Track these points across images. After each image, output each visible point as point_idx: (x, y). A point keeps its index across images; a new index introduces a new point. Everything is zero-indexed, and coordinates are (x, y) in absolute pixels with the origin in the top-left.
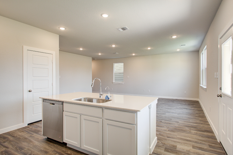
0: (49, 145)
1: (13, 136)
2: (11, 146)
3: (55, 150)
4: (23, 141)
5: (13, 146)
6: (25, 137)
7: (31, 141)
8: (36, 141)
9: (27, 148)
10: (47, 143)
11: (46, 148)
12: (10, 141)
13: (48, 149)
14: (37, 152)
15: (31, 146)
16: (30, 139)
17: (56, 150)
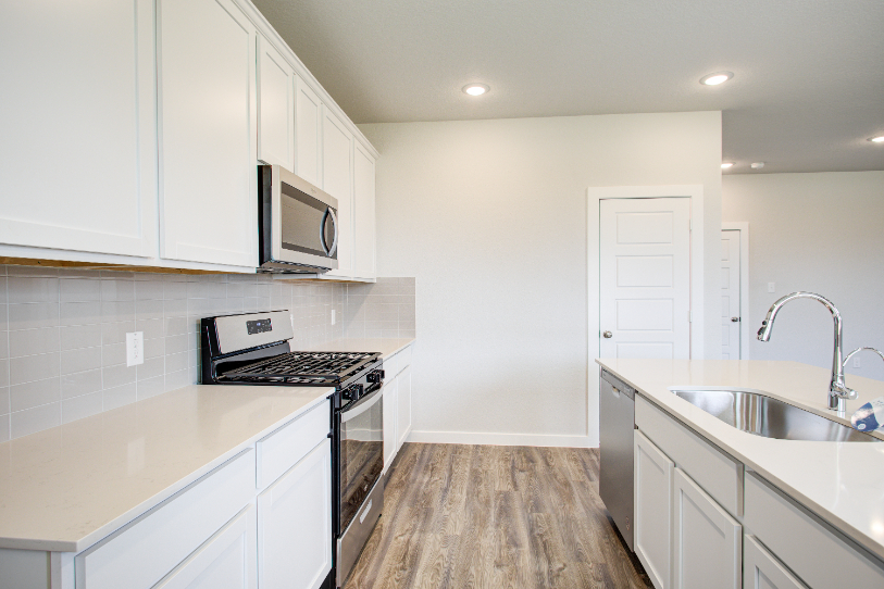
0: (605, 537)
1: (548, 464)
2: (523, 488)
3: (606, 565)
4: (556, 489)
5: (528, 489)
6: (569, 479)
7: (570, 498)
8: (583, 503)
9: (549, 511)
10: (604, 527)
11: (588, 544)
12: (533, 473)
13: (591, 551)
14: (560, 541)
15: (561, 513)
16: (575, 489)
17: (610, 565)
